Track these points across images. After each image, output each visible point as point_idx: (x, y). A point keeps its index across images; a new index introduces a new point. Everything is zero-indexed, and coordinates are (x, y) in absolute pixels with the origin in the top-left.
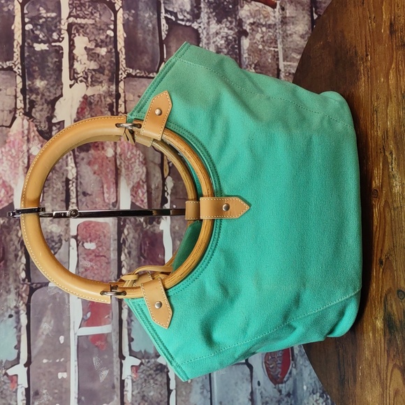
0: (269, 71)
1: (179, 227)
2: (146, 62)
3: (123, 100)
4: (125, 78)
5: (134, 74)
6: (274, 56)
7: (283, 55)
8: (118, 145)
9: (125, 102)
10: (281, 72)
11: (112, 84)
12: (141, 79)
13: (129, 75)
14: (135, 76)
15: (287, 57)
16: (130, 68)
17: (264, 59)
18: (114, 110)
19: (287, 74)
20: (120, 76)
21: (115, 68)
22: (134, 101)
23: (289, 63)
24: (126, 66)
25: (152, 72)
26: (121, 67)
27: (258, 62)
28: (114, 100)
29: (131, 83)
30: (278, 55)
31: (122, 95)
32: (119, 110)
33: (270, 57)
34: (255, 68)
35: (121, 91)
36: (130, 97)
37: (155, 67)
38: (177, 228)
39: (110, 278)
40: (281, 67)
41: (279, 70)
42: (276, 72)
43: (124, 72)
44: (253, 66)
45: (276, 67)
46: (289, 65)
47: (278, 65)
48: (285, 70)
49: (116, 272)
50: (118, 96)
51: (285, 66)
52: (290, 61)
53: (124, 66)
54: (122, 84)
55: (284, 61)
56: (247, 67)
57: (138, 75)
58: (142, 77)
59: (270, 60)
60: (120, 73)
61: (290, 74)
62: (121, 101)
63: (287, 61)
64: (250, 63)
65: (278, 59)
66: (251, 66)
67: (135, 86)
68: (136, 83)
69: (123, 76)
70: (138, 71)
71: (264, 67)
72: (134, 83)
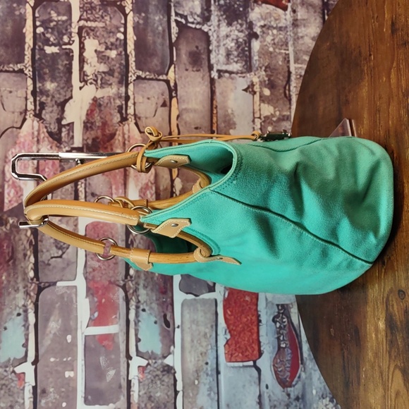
0: (280, 73)
2: (156, 65)
3: (133, 102)
4: (134, 80)
5: (143, 76)
6: (285, 59)
7: (295, 57)
8: (126, 146)
9: (134, 104)
10: (292, 75)
11: (122, 87)
12: (150, 81)
13: (139, 78)
14: (145, 79)
15: (298, 60)
16: (140, 70)
17: (274, 62)
18: (124, 112)
19: (298, 77)
20: (130, 79)
21: (125, 70)
22: (143, 103)
23: (300, 66)
24: (137, 68)
25: (162, 74)
26: (130, 69)
27: (269, 64)
28: (124, 102)
29: (140, 85)
30: (289, 58)
31: (132, 97)
32: (129, 111)
33: (281, 59)
34: (265, 71)
35: (130, 93)
36: (139, 99)
37: (164, 69)
39: (117, 278)
40: (292, 69)
41: (289, 73)
42: (287, 74)
43: (134, 74)
44: (263, 68)
45: (287, 69)
46: (301, 68)
47: (289, 67)
48: (296, 72)
49: (124, 273)
50: (127, 98)
51: (296, 68)
52: (301, 64)
53: (134, 68)
54: (131, 87)
55: (295, 63)
56: (257, 69)
57: (148, 77)
58: (152, 79)
59: (280, 63)
60: (130, 75)
61: (301, 76)
62: (130, 103)
63: (298, 63)
64: (261, 65)
65: (289, 62)
66: (261, 68)
67: (145, 88)
68: (145, 85)
69: (132, 78)
70: (147, 73)
71: (274, 69)
72: (144, 85)
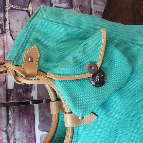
0: (87, 10)
1: (42, 94)
2: (21, 2)
3: (8, 22)
4: (9, 10)
5: (14, 8)
6: (89, 2)
7: (93, 2)
8: (5, 48)
9: (9, 23)
10: (92, 11)
11: (2, 13)
12: (18, 11)
13: (11, 8)
14: (15, 9)
15: (95, 3)
16: (12, 4)
17: (84, 4)
18: (3, 28)
19: (96, 12)
20: (6, 9)
21: (3, 4)
22: (14, 23)
23: (96, 6)
24: (10, 3)
25: (25, 7)
26: (6, 3)
27: (81, 5)
28: (3, 22)
29: (13, 13)
30: (91, 2)
31: (8, 19)
32: (6, 28)
33: (87, 2)
34: (79, 8)
35: (7, 17)
36: (12, 21)
37: (26, 4)
38: (41, 95)
39: (2, 126)
40: (92, 8)
41: (91, 10)
42: (90, 10)
43: (9, 6)
44: (79, 7)
45: (90, 8)
46: (97, 7)
47: (91, 7)
48: (95, 10)
49: (6, 123)
50: (5, 20)
51: (94, 7)
52: (97, 5)
53: (9, 3)
54: (7, 14)
55: (94, 4)
56: (76, 7)
57: (17, 8)
58: (19, 10)
59: (87, 4)
60: (6, 7)
61: (97, 11)
62: (7, 23)
63: (95, 5)
64: (77, 5)
65: (91, 4)
66: (77, 6)
67: (15, 14)
68: (16, 13)
69: (8, 8)
70: (16, 6)
71: (84, 7)
72: (15, 13)
